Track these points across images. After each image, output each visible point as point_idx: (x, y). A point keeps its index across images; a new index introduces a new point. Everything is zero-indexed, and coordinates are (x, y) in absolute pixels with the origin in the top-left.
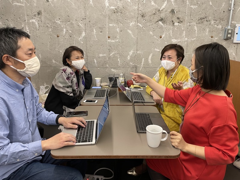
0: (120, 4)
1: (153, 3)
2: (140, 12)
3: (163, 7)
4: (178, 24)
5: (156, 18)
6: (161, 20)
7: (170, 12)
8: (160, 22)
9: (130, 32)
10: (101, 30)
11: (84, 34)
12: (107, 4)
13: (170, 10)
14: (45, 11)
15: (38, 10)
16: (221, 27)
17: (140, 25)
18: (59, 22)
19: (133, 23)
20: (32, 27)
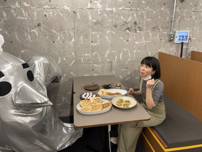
0: (99, 18)
1: (122, 17)
2: (113, 23)
3: (129, 20)
4: (139, 31)
5: (125, 28)
6: (128, 29)
7: (134, 24)
8: (127, 31)
9: (107, 37)
10: (86, 36)
12: (90, 18)
13: (133, 22)
14: (43, 23)
15: (38, 23)
16: (166, 33)
17: (114, 33)
18: (54, 31)
19: (109, 31)
20: (33, 35)
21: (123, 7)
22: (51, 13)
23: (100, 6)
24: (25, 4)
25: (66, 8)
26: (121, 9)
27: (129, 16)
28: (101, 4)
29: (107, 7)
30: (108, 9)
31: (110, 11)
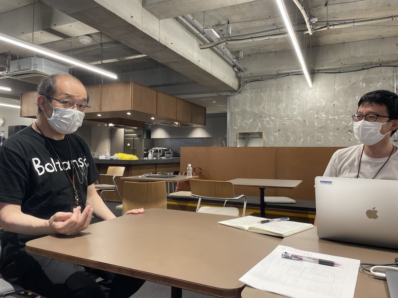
0: (324, 124)
1: (343, 123)
2: (336, 127)
3: (350, 124)
5: (346, 130)
6: (350, 131)
8: (349, 132)
9: (330, 138)
10: (313, 137)
11: (302, 140)
12: (316, 124)
14: (282, 129)
15: (279, 129)
17: (336, 134)
18: (289, 134)
19: (332, 133)
20: (275, 137)
21: (344, 115)
22: (288, 123)
23: (324, 116)
24: (273, 118)
25: (299, 118)
26: (342, 116)
27: (350, 122)
28: (325, 114)
29: (330, 115)
30: (331, 117)
31: (332, 119)
